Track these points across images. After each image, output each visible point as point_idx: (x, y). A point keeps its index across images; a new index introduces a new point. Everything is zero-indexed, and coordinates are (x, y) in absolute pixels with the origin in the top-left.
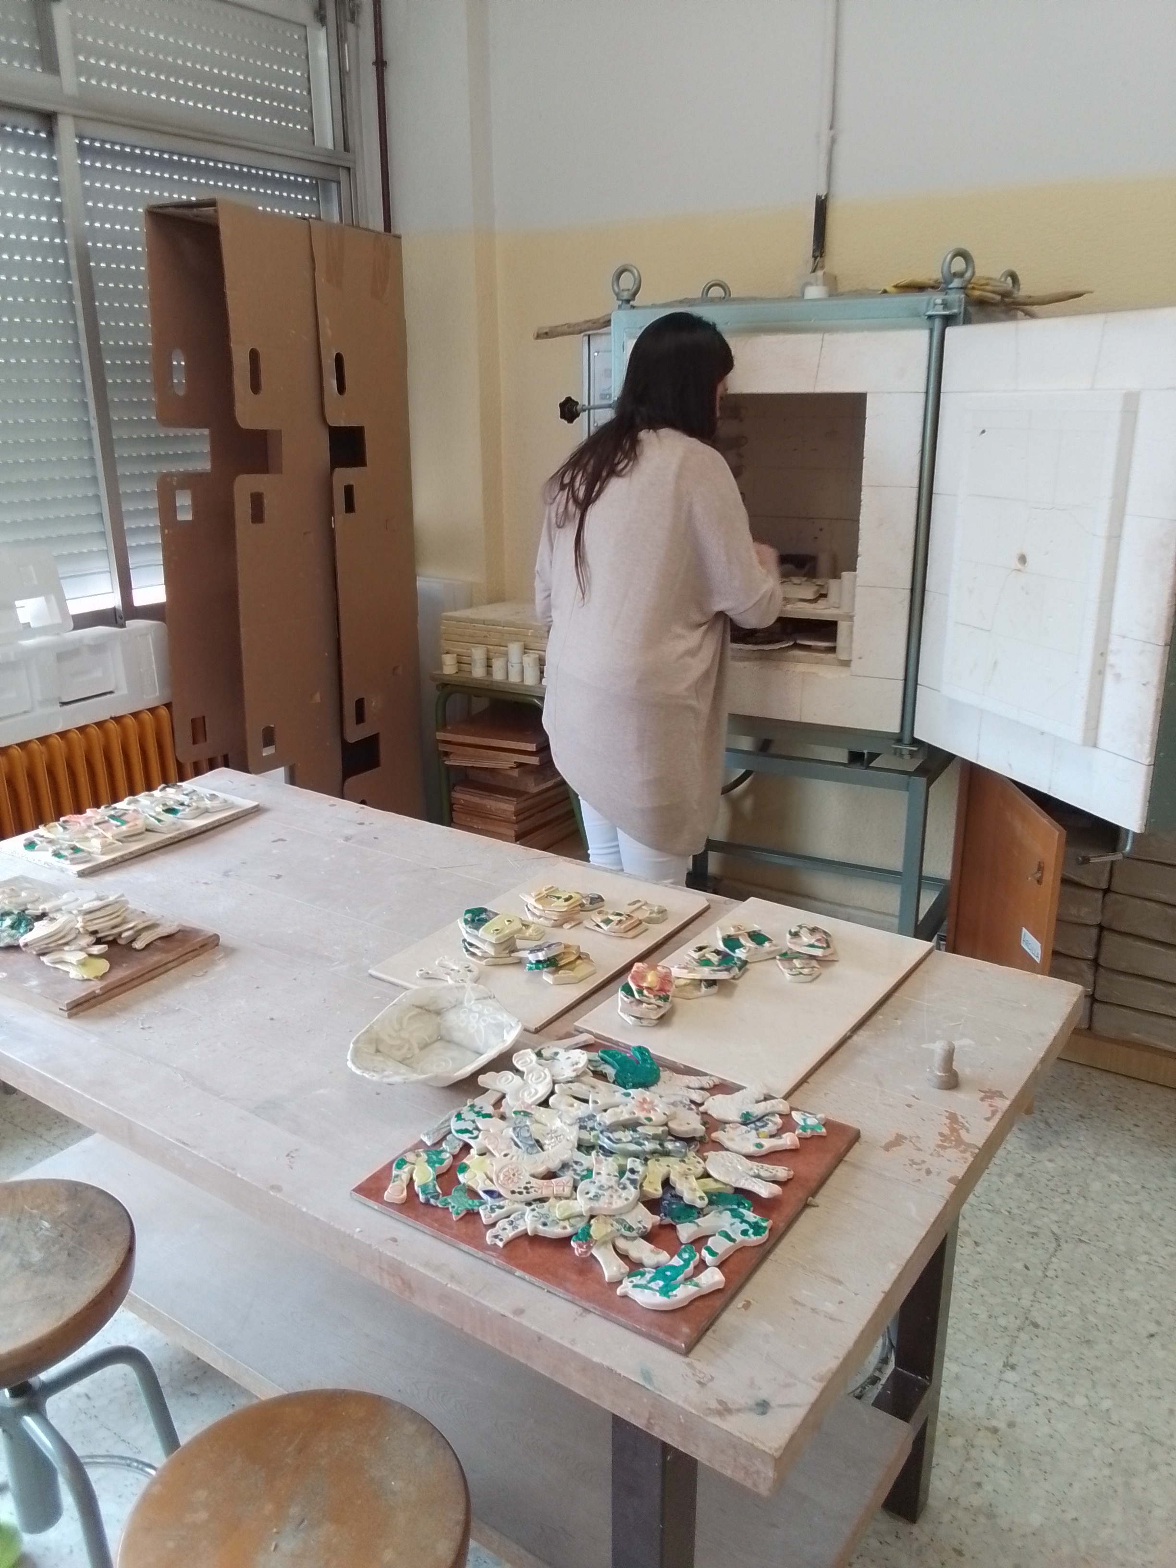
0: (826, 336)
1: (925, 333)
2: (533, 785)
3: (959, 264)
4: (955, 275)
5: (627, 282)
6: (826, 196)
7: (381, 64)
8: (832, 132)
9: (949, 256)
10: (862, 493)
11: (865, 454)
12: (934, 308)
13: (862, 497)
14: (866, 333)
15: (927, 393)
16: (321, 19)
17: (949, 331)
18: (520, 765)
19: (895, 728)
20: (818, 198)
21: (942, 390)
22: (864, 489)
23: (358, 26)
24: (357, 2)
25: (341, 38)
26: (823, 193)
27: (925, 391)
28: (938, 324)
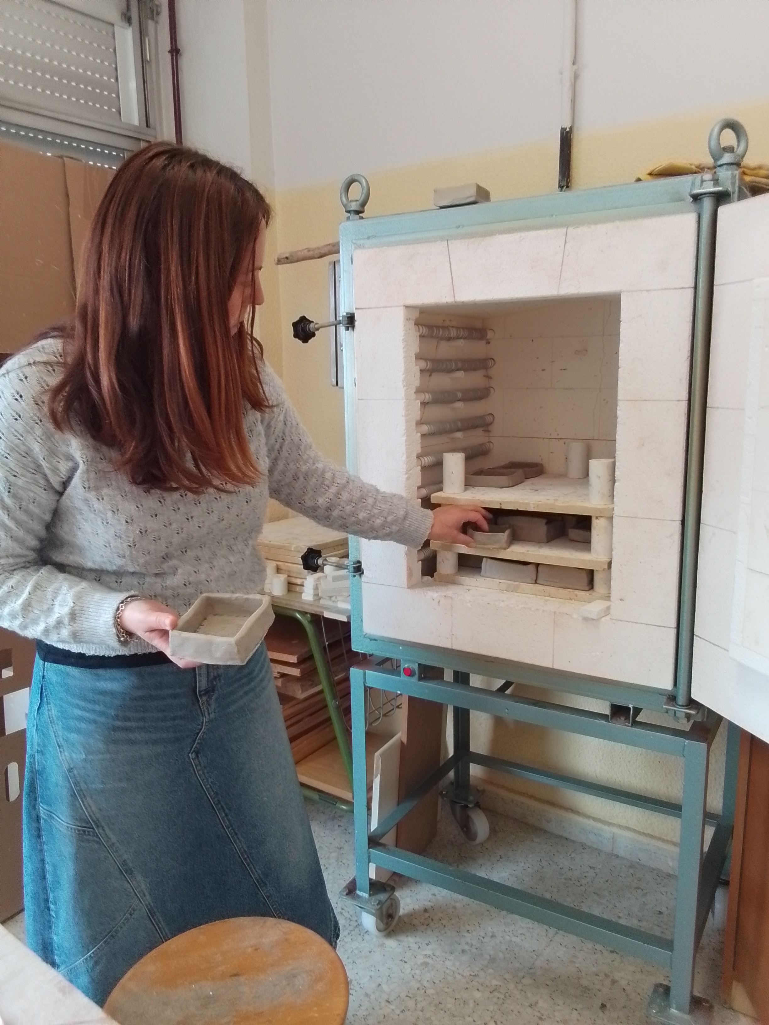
0: (571, 230)
1: (692, 218)
2: (300, 691)
3: (729, 138)
4: (725, 149)
5: (356, 192)
6: (571, 128)
7: (175, 52)
8: (575, 67)
9: (716, 130)
10: (618, 408)
11: (621, 363)
12: (701, 185)
13: (619, 413)
14: (618, 223)
15: (696, 288)
16: (128, 20)
17: (723, 211)
18: (283, 675)
19: (667, 684)
20: (563, 130)
21: (715, 283)
22: (620, 403)
23: (157, 22)
24: (156, 2)
25: (142, 33)
26: (567, 125)
27: (693, 285)
28: (707, 204)
